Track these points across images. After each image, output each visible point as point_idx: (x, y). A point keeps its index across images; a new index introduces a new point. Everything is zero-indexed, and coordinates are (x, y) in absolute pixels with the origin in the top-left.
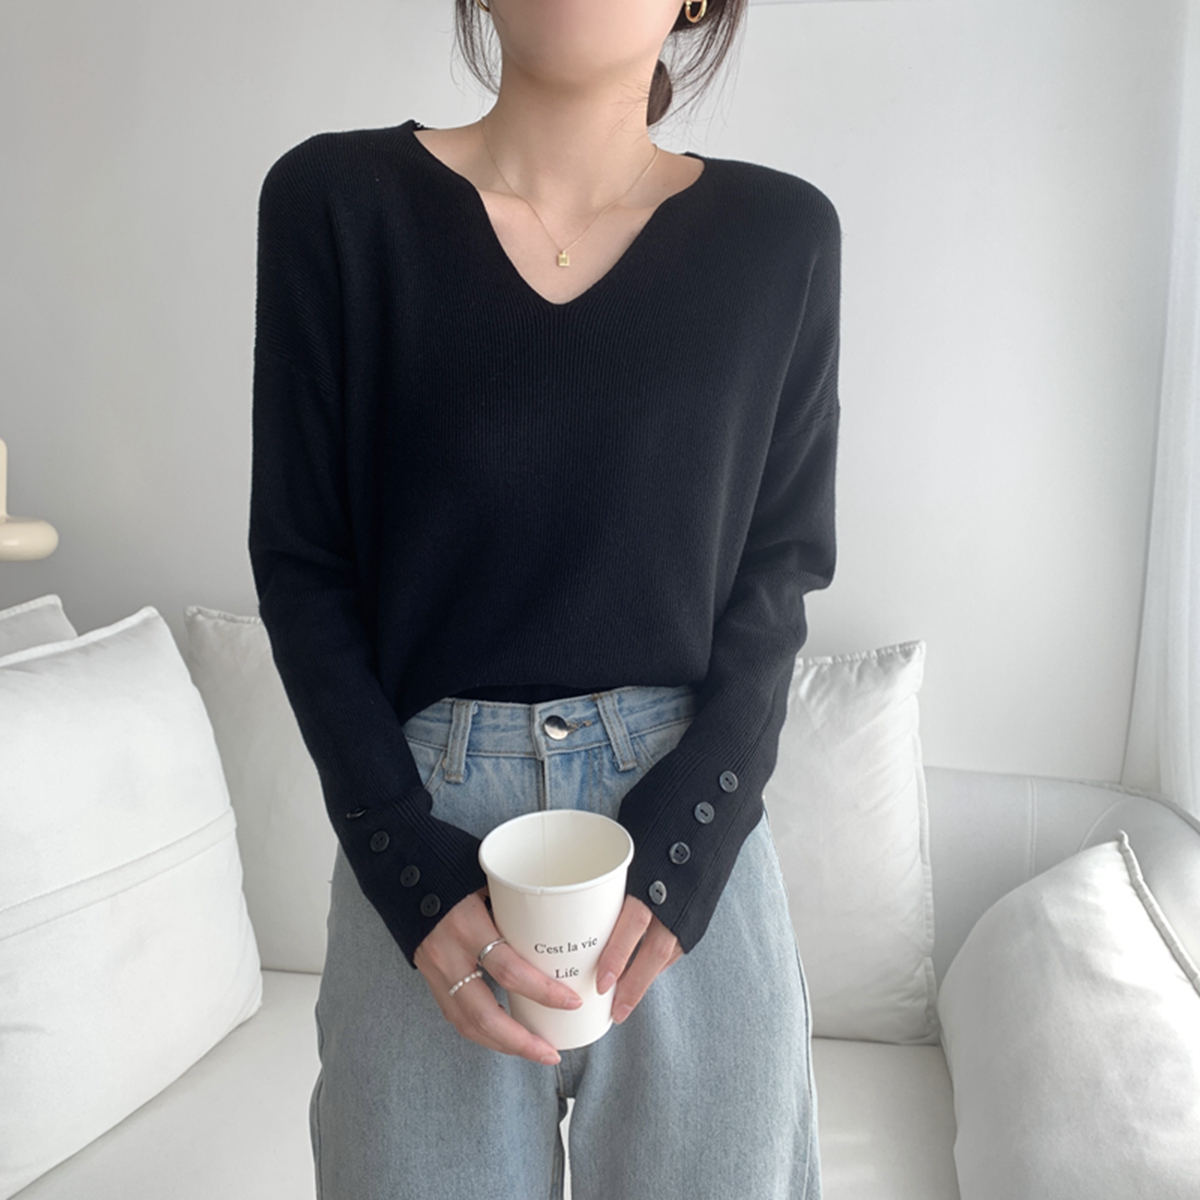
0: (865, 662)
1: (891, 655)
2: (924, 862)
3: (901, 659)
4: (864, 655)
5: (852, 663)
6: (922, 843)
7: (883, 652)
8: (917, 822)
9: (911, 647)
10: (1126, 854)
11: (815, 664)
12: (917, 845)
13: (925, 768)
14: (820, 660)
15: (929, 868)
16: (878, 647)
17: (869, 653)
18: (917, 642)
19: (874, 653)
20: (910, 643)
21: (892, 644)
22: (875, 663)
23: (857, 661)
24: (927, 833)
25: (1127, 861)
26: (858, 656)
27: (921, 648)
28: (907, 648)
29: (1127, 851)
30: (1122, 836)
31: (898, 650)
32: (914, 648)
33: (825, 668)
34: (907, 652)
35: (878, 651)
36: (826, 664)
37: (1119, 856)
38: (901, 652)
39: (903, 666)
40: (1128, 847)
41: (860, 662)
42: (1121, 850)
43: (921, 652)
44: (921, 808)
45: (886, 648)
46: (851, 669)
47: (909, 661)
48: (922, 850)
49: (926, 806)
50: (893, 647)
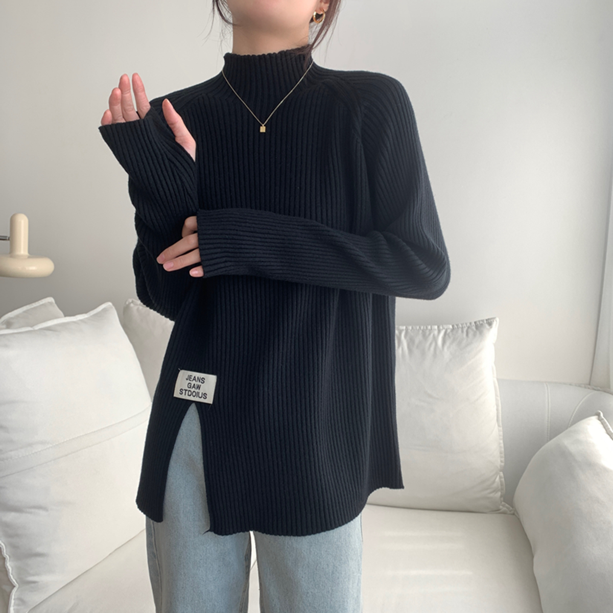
0: (469, 327)
1: (482, 324)
2: (499, 426)
3: (487, 326)
4: (468, 324)
5: (462, 328)
6: (498, 417)
7: (478, 323)
8: (495, 407)
9: (492, 320)
10: (602, 421)
11: (443, 328)
12: (496, 418)
13: (498, 379)
14: (445, 327)
15: (501, 428)
16: (475, 320)
17: (471, 323)
18: (494, 318)
19: (473, 324)
20: (491, 319)
21: (482, 319)
22: (474, 328)
23: (465, 327)
24: (500, 412)
25: (603, 423)
26: (465, 325)
27: (496, 321)
28: (490, 321)
29: (603, 419)
30: (600, 413)
31: (485, 322)
32: (493, 321)
33: (449, 331)
34: (490, 324)
35: (475, 323)
36: (449, 329)
37: (599, 422)
38: (487, 323)
39: (489, 330)
40: (603, 418)
41: (466, 328)
42: (600, 419)
43: (496, 324)
44: (496, 400)
45: (479, 321)
46: (462, 332)
47: (491, 328)
48: (498, 420)
49: (499, 398)
50: (483, 321)
